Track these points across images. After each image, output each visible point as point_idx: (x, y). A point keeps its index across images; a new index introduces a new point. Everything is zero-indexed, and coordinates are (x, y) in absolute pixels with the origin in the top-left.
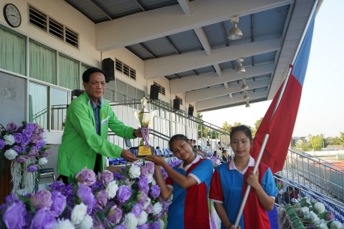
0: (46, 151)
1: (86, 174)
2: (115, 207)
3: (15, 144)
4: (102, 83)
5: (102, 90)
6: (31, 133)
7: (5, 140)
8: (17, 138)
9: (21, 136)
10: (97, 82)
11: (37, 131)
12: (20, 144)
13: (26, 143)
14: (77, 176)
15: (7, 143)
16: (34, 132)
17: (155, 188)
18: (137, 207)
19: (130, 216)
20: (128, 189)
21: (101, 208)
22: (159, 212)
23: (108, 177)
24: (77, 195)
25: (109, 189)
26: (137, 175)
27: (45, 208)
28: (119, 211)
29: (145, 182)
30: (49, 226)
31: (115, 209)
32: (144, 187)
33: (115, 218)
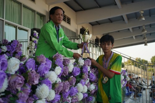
0: (24, 58)
1: (58, 56)
2: (72, 76)
3: (7, 52)
4: (62, 15)
5: (61, 19)
7: (2, 49)
8: (8, 48)
9: (10, 47)
11: (19, 45)
12: (10, 52)
13: (13, 52)
15: (3, 51)
16: (17, 45)
17: (91, 74)
18: (83, 80)
19: (80, 85)
20: (79, 69)
21: (65, 76)
22: (93, 89)
23: (67, 61)
24: (55, 64)
25: (69, 66)
26: (82, 64)
27: (44, 63)
28: (74, 79)
29: (86, 69)
30: (46, 72)
31: (72, 78)
32: (86, 72)
33: (73, 82)
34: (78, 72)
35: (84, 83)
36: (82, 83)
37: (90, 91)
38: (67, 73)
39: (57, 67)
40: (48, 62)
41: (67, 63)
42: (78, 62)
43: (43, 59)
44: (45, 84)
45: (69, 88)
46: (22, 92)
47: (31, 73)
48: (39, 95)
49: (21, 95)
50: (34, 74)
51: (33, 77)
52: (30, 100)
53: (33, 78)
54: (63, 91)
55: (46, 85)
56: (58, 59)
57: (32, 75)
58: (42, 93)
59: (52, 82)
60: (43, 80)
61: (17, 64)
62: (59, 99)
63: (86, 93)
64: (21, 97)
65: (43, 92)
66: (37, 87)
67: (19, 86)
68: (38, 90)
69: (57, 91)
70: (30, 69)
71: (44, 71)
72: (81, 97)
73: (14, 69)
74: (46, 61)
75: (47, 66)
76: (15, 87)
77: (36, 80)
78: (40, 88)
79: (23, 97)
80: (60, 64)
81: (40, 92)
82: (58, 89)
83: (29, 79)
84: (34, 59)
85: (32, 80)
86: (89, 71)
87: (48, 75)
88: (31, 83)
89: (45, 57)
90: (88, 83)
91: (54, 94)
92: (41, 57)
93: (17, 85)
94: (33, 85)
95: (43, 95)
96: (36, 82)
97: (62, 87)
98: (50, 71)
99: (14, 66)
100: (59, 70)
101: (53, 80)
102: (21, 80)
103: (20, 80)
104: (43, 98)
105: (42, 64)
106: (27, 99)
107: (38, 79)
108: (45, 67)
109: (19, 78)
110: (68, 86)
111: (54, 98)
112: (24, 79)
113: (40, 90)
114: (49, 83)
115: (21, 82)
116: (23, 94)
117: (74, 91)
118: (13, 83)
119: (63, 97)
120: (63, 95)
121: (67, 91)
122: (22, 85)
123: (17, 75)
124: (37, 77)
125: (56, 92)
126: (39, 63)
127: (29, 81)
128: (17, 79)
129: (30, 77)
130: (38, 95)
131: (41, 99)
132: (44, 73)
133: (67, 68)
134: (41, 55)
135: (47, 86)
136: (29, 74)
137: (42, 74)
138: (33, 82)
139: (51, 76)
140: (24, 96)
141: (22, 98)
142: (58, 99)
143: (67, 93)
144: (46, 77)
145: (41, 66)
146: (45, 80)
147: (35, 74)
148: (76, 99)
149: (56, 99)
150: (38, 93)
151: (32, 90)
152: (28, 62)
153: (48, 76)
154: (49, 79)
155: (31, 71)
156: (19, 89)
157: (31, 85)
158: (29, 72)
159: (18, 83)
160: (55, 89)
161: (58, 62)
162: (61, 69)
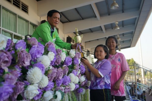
1: (51, 44)
2: (65, 66)
4: (59, 19)
5: (58, 23)
10: (56, 17)
16: (11, 44)
17: (82, 66)
18: (75, 71)
19: (71, 74)
20: (71, 59)
22: (83, 81)
23: (60, 52)
24: (48, 50)
25: (62, 55)
26: (74, 55)
27: (36, 46)
28: (67, 68)
29: (77, 61)
30: (38, 56)
32: (77, 63)
33: (65, 71)
34: (70, 61)
35: (76, 73)
36: (74, 73)
37: (81, 82)
38: (60, 62)
39: (50, 52)
40: (41, 46)
41: (59, 53)
42: (70, 53)
43: (35, 42)
45: (62, 76)
46: (10, 74)
47: (21, 52)
49: (8, 77)
50: (24, 53)
51: (23, 56)
52: (20, 84)
53: (24, 58)
55: (38, 68)
58: (34, 77)
59: (45, 66)
60: (35, 64)
63: (77, 84)
64: (8, 78)
65: (35, 75)
66: (28, 70)
68: (29, 74)
69: (50, 77)
70: (19, 48)
72: (73, 87)
74: (39, 44)
75: (39, 49)
77: (26, 61)
78: (32, 71)
80: (53, 50)
81: (32, 76)
82: (52, 75)
83: (18, 59)
84: (24, 41)
85: (23, 60)
86: (80, 64)
88: (21, 63)
89: (37, 40)
90: (79, 74)
91: (48, 81)
92: (33, 39)
93: (3, 64)
94: (23, 67)
95: (35, 79)
96: (27, 63)
97: (56, 73)
98: (43, 55)
100: (51, 56)
101: (46, 64)
103: (6, 57)
104: (35, 82)
105: (34, 46)
106: (16, 83)
107: (29, 60)
108: (37, 50)
109: (5, 54)
110: (61, 73)
111: (47, 85)
113: (32, 74)
114: (42, 67)
115: (7, 59)
116: (11, 76)
117: (67, 80)
119: (56, 85)
120: (56, 82)
121: (61, 78)
122: (9, 64)
124: (28, 57)
125: (50, 79)
126: (31, 45)
127: (18, 61)
128: (2, 55)
129: (19, 57)
130: (29, 79)
131: (34, 84)
132: (36, 56)
133: (60, 57)
136: (19, 53)
137: (34, 57)
138: (23, 63)
139: (44, 60)
141: (9, 80)
142: (51, 86)
143: (60, 80)
144: (38, 61)
145: (32, 49)
146: (37, 64)
147: (26, 54)
148: (69, 88)
149: (49, 86)
150: (29, 77)
151: (22, 74)
153: (40, 60)
154: (41, 63)
155: (22, 49)
156: (6, 70)
157: (21, 67)
158: (19, 52)
159: (3, 60)
160: (48, 75)
161: (50, 48)
162: (54, 54)
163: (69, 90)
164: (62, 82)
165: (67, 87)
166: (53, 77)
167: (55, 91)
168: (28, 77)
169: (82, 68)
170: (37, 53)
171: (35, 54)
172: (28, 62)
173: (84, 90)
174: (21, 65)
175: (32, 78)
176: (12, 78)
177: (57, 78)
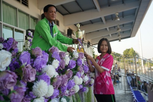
1: (54, 49)
2: (69, 69)
3: (3, 49)
4: (55, 13)
5: (55, 16)
6: (12, 43)
8: (4, 45)
10: (53, 11)
11: (15, 42)
12: (6, 49)
13: (9, 49)
14: (49, 50)
16: (13, 43)
17: (85, 66)
18: (79, 73)
19: (76, 77)
20: (74, 62)
21: (62, 70)
22: (87, 80)
23: (63, 55)
24: (52, 57)
25: (66, 59)
26: (77, 57)
27: (41, 56)
28: (71, 72)
29: (81, 62)
30: (43, 66)
31: (69, 71)
32: (80, 64)
33: (70, 75)
34: (74, 64)
35: (79, 75)
36: (78, 75)
37: (84, 82)
38: (64, 66)
39: (54, 60)
40: (45, 55)
42: (73, 55)
43: (39, 52)
44: (43, 79)
45: (67, 82)
46: (16, 93)
47: (26, 69)
48: (37, 93)
49: (14, 96)
50: (29, 69)
51: (28, 73)
52: (26, 100)
53: (29, 75)
54: (62, 85)
55: (43, 81)
56: (55, 52)
57: (27, 71)
58: (40, 91)
59: (50, 76)
60: (40, 76)
61: (8, 58)
62: (58, 94)
63: (81, 85)
64: (14, 98)
65: (40, 89)
66: (34, 84)
67: (10, 85)
68: (35, 88)
69: (55, 86)
70: (24, 63)
71: (41, 64)
72: (77, 89)
73: (4, 64)
74: (43, 54)
75: (44, 60)
76: (6, 87)
77: (32, 77)
78: (38, 85)
79: (16, 99)
80: (57, 57)
81: (38, 90)
82: (57, 83)
83: (23, 75)
84: (28, 52)
85: (28, 77)
86: (83, 64)
87: (45, 69)
88: (26, 80)
89: (41, 50)
90: (83, 75)
91: (53, 89)
92: (37, 49)
93: (9, 85)
94: (28, 83)
95: (41, 93)
96: (32, 79)
97: (61, 82)
98: (47, 64)
99: (4, 61)
100: (56, 63)
101: (51, 74)
102: (13, 78)
103: (11, 78)
104: (41, 96)
105: (38, 57)
106: (23, 100)
107: (34, 75)
108: (42, 61)
109: (10, 76)
110: (66, 80)
111: (52, 94)
112: (16, 77)
113: (38, 88)
114: (48, 79)
115: (12, 80)
116: (17, 95)
117: (72, 85)
118: (2, 82)
119: (61, 92)
120: (61, 89)
121: (65, 85)
122: (15, 84)
123: (8, 72)
124: (34, 73)
125: (55, 88)
126: (35, 56)
127: (23, 77)
128: (8, 76)
129: (24, 74)
130: (35, 93)
131: (40, 97)
132: (41, 67)
133: (64, 62)
134: (36, 47)
135: (45, 82)
136: (24, 69)
137: (38, 69)
138: (28, 79)
139: (49, 70)
140: (18, 97)
143: (65, 87)
144: (43, 71)
145: (37, 60)
146: (43, 76)
147: (31, 70)
148: (73, 91)
149: (55, 94)
150: (35, 91)
151: (27, 88)
152: (22, 56)
153: (45, 71)
154: (46, 73)
155: (26, 65)
156: (12, 88)
157: (26, 83)
158: (23, 67)
159: (9, 81)
160: (53, 84)
161: (54, 55)
162: (58, 62)
163: (74, 93)
164: (66, 88)
165: (72, 90)
166: (58, 85)
167: (60, 99)
168: (33, 91)
169: (85, 68)
170: (42, 64)
171: (40, 65)
172: (33, 77)
173: (87, 89)
174: (26, 81)
175: (37, 92)
176: (19, 98)
177: (63, 85)
